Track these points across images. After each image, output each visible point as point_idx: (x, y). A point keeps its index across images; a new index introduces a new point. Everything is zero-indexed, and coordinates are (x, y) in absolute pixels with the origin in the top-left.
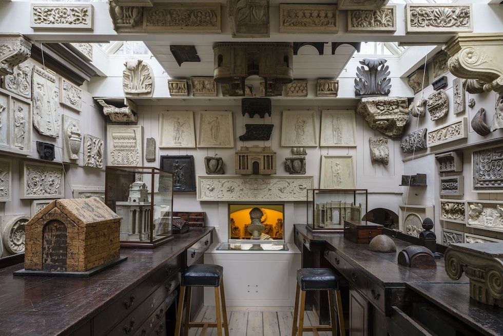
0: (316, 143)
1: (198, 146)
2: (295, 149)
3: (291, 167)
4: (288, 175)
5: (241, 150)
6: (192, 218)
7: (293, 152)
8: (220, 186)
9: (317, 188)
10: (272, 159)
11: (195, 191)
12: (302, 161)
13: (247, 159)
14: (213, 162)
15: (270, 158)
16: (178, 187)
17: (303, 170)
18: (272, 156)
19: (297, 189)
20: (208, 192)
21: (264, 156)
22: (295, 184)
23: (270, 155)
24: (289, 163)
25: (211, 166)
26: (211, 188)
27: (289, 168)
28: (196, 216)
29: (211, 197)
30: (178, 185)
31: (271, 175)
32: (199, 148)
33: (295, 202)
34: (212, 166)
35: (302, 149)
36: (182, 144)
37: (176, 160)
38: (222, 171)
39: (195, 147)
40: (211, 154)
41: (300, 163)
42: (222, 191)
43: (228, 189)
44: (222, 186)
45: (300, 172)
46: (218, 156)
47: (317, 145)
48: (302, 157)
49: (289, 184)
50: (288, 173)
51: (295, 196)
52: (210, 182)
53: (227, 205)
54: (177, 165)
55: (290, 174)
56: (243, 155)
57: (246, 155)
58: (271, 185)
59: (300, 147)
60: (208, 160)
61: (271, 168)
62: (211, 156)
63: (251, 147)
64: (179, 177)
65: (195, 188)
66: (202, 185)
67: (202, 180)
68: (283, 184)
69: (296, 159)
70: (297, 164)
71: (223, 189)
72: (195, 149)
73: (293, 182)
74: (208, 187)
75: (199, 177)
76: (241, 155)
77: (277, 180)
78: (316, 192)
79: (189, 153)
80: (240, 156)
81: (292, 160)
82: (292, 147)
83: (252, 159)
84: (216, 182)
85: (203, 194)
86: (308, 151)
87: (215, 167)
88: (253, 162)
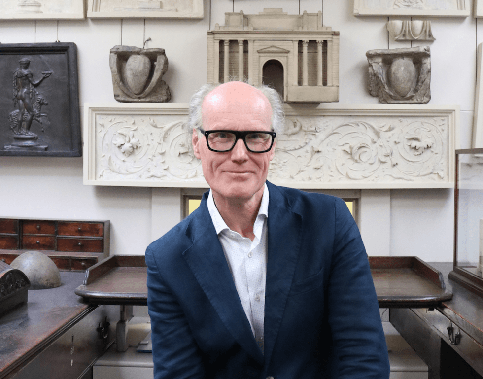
0: (461, 6)
1: (90, 14)
2: (398, 23)
3: (383, 78)
4: (373, 104)
5: (227, 23)
6: (66, 239)
7: (389, 35)
8: (157, 138)
9: (466, 146)
10: (325, 53)
11: (80, 154)
12: (419, 59)
13: (246, 51)
14: (136, 64)
15: (320, 48)
16: (29, 143)
17: (422, 91)
18: (325, 43)
19: (403, 150)
20: (118, 158)
21: (300, 43)
22: (395, 135)
23: (320, 39)
24: (378, 67)
25: (128, 74)
26: (127, 146)
27: (378, 83)
28: (81, 232)
29: (129, 173)
30: (30, 134)
31: (322, 106)
32: (96, 20)
33: (394, 193)
34: (135, 75)
35: (418, 24)
36: (41, 9)
37: (25, 59)
38: (164, 92)
39: (82, 16)
40: (133, 38)
41: (412, 68)
42: (162, 154)
43: (183, 150)
44: (164, 138)
45: (411, 97)
46: (152, 46)
47: (467, 12)
48: (422, 48)
49: (377, 133)
50: (375, 100)
51: (395, 171)
52: (125, 125)
53: (178, 200)
54: (25, 72)
55: (381, 102)
56: (233, 37)
57: (240, 38)
58: (321, 136)
59: (412, 18)
60: (122, 56)
61: (320, 82)
62: (130, 45)
63: (260, 16)
64: (30, 110)
65: (80, 144)
66: (100, 135)
67: (101, 120)
68: (359, 134)
69: (402, 55)
70: (403, 69)
71: (165, 148)
72: (83, 21)
73: (391, 129)
74: (120, 141)
75: (93, 110)
76: (227, 38)
77: (340, 121)
78: (463, 158)
79: (63, 36)
80: (222, 42)
81: (388, 59)
82: (388, 18)
83: (259, 52)
84: (144, 125)
85: (103, 162)
86: (437, 30)
87: (144, 79)
88: (264, 59)
